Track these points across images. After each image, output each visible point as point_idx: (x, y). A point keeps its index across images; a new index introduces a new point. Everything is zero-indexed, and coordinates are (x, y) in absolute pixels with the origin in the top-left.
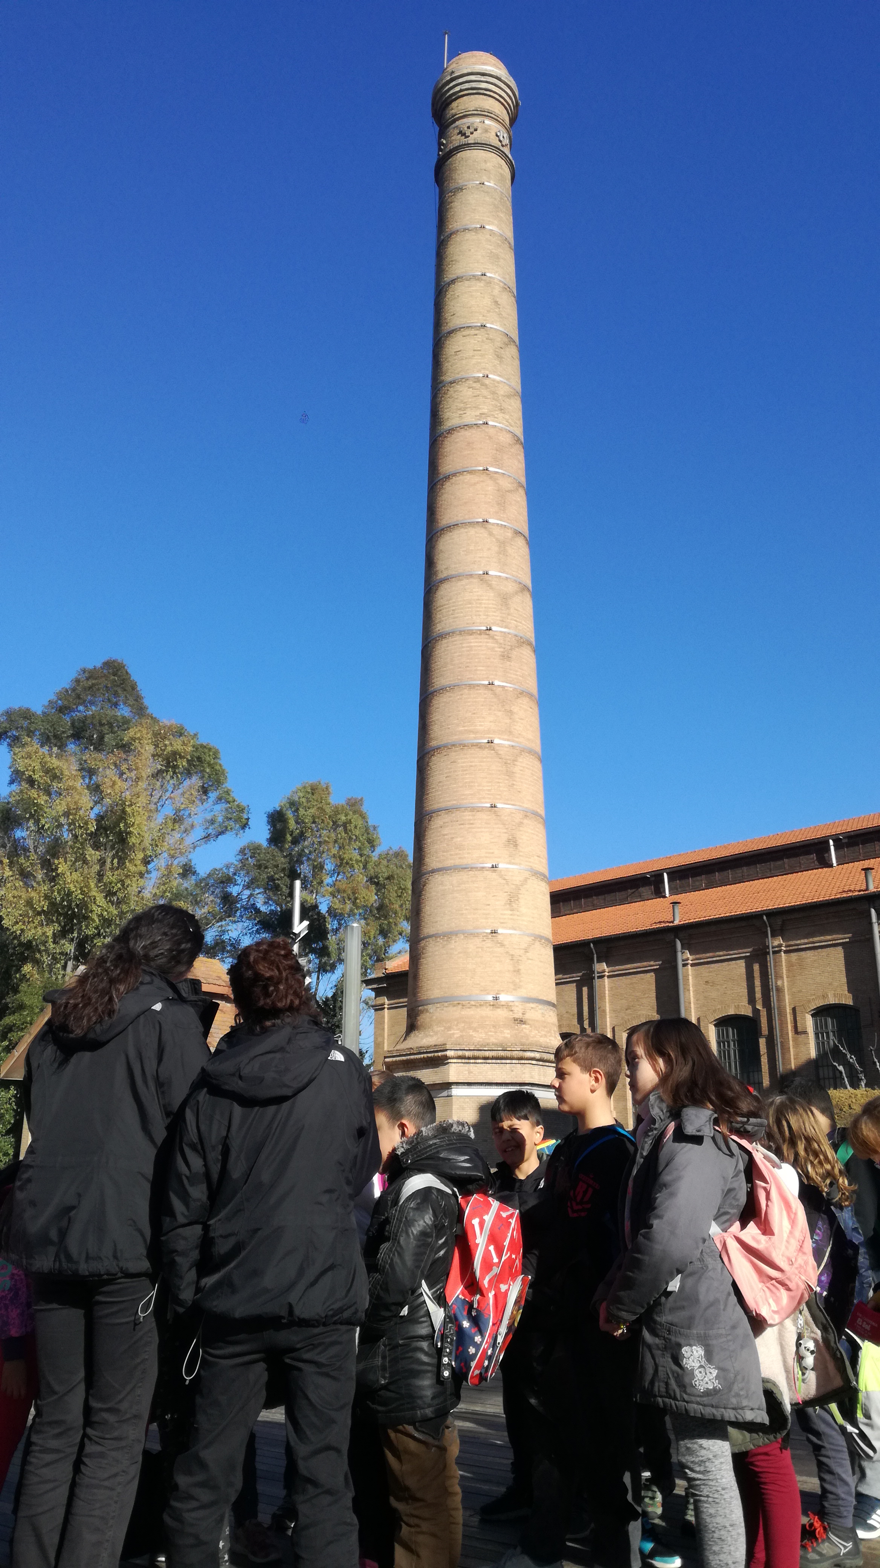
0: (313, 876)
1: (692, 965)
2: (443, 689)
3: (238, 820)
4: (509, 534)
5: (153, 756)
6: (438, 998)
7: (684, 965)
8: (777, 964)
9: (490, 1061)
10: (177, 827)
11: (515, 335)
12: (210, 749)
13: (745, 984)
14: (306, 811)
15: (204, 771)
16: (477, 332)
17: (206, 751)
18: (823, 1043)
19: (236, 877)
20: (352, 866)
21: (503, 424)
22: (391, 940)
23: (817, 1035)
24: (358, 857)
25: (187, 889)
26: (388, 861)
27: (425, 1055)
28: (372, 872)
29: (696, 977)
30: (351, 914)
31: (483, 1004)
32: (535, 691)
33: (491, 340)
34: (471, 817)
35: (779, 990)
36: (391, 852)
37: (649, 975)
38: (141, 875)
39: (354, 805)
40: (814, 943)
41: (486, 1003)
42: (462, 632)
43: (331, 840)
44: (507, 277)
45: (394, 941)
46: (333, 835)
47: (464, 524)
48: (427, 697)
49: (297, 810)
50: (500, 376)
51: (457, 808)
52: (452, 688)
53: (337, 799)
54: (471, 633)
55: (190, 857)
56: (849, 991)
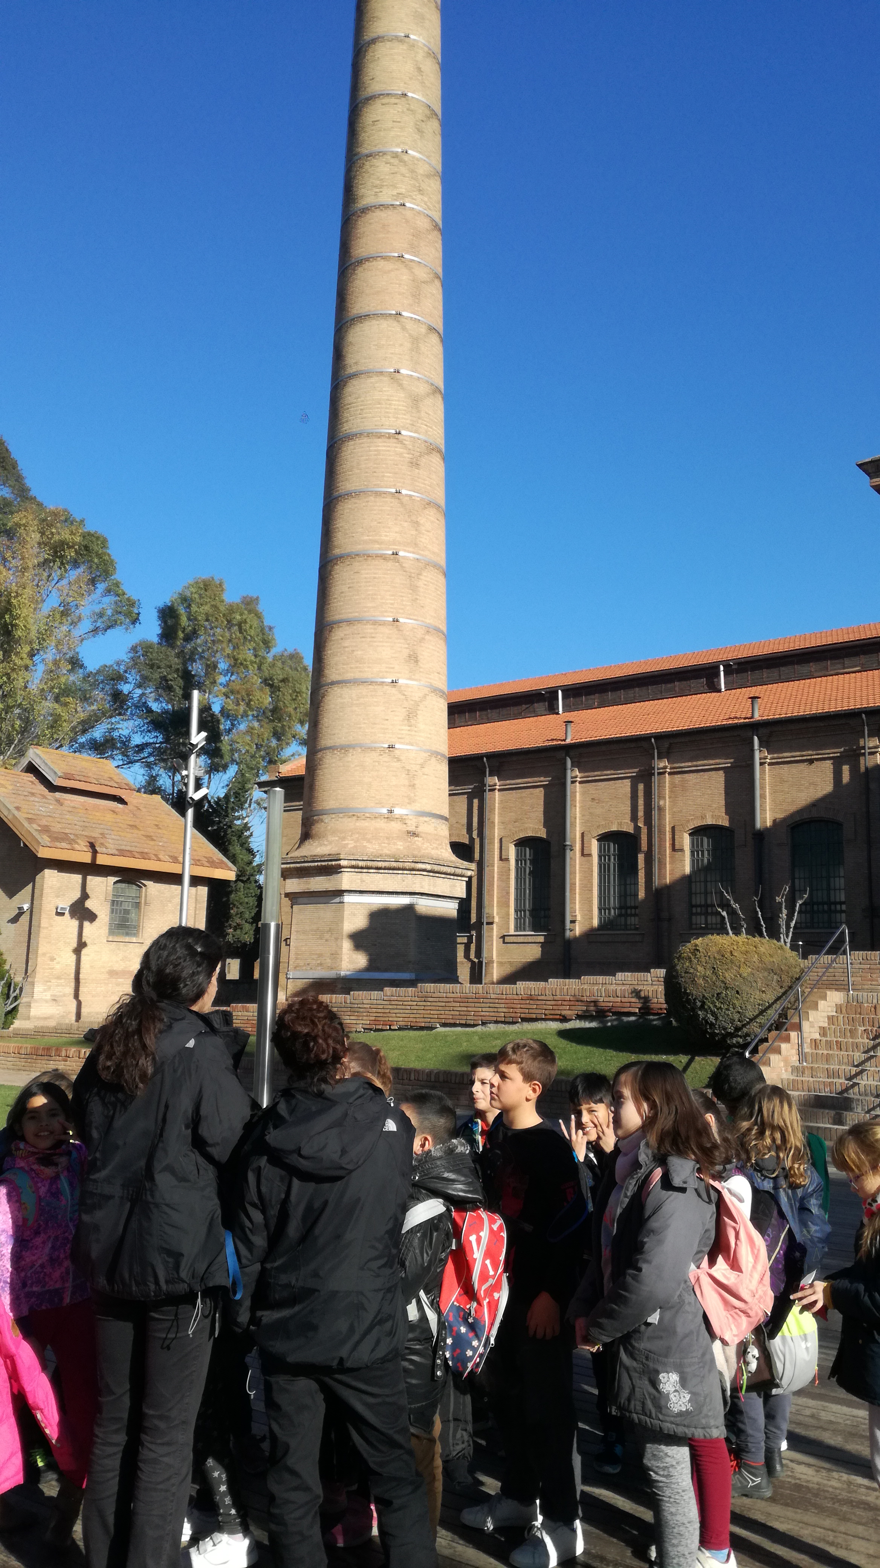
0: (206, 674)
1: (580, 782)
2: (349, 495)
3: (128, 614)
4: (423, 330)
5: (39, 544)
6: (333, 809)
7: (573, 782)
8: (661, 786)
9: (382, 871)
10: (65, 620)
11: (438, 108)
12: (98, 538)
13: (629, 803)
14: (199, 607)
15: (92, 561)
16: (397, 101)
17: (94, 539)
18: (698, 860)
19: (127, 675)
20: (246, 667)
21: (421, 206)
22: (284, 743)
23: (692, 853)
24: (253, 658)
25: (74, 683)
26: (283, 663)
27: (319, 864)
28: (266, 674)
29: (583, 794)
30: (245, 715)
31: (377, 817)
32: (442, 502)
33: (412, 111)
34: (372, 631)
35: (661, 809)
36: (286, 654)
37: (538, 790)
38: (27, 668)
39: (250, 604)
40: (697, 766)
41: (381, 816)
42: (369, 435)
43: (225, 640)
44: (432, 40)
45: (288, 744)
46: (227, 634)
47: (376, 316)
48: (331, 502)
49: (189, 606)
50: (420, 153)
51: (359, 621)
52: (358, 494)
53: (231, 596)
54: (380, 436)
55: (77, 650)
56: (726, 813)
